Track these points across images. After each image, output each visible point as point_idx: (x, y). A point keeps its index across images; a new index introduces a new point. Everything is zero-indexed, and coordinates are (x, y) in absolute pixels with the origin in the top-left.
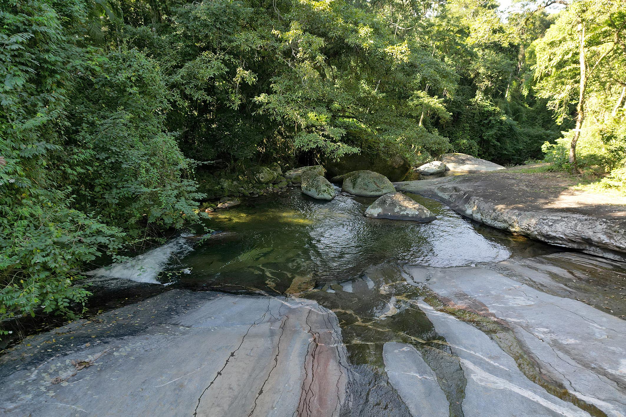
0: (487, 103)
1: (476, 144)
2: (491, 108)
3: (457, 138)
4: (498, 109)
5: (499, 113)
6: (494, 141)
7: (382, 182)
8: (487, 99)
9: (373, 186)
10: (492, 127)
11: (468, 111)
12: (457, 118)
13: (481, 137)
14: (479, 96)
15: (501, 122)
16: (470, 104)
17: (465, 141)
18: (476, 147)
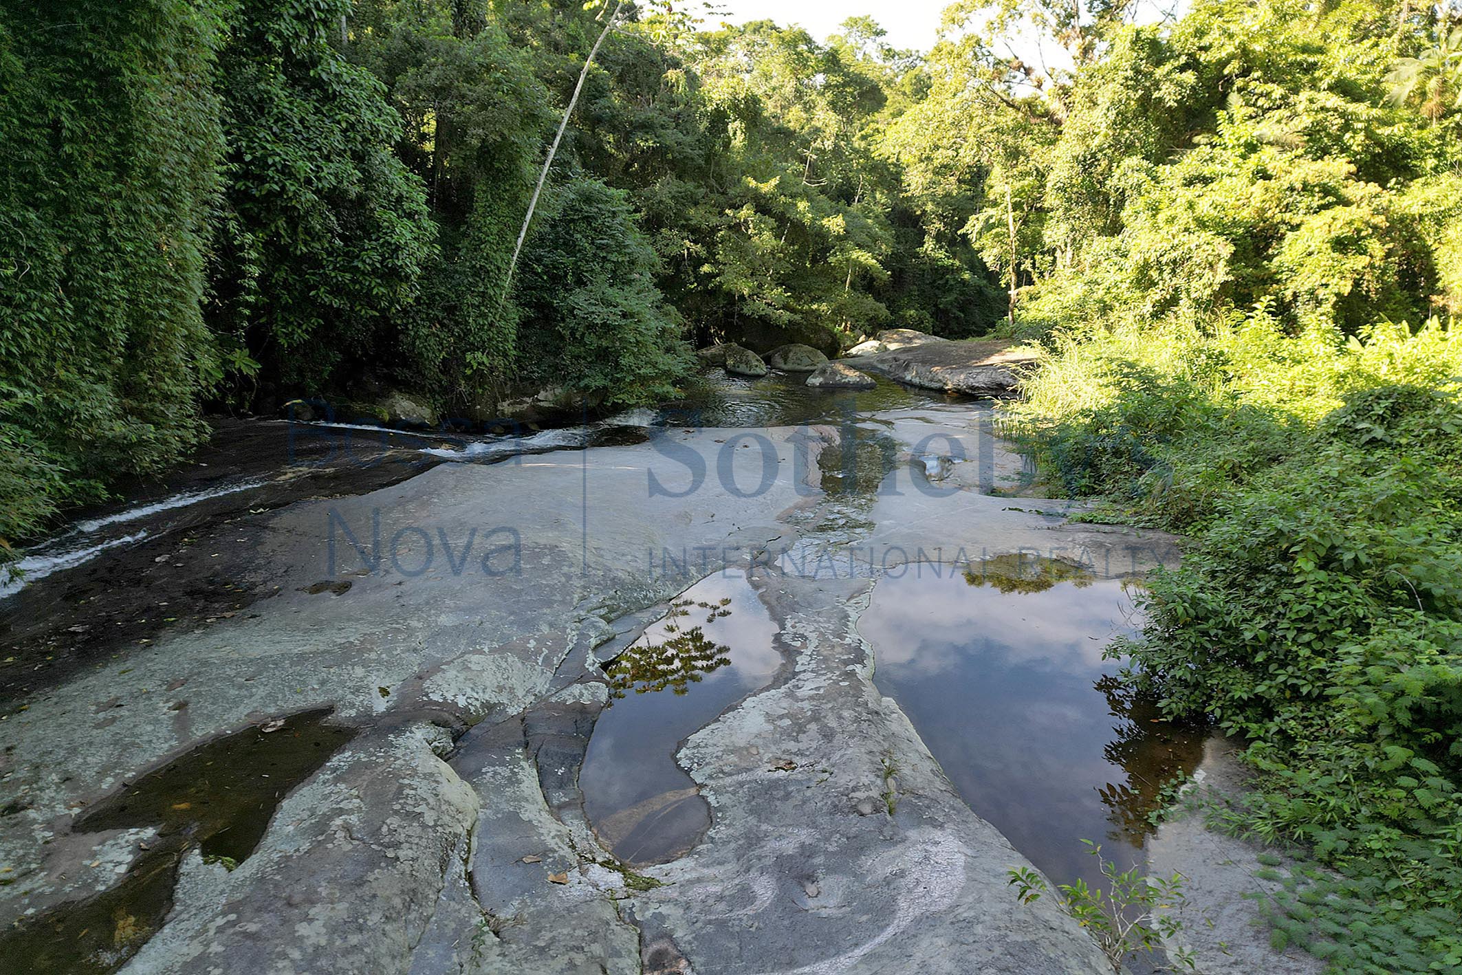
0: (941, 254)
1: (928, 316)
2: (948, 262)
3: (901, 308)
4: (957, 263)
5: (960, 269)
6: (954, 310)
7: (816, 356)
8: (941, 248)
9: (806, 361)
10: (950, 290)
11: (915, 266)
12: (899, 277)
13: (936, 305)
14: (929, 245)
15: (963, 282)
16: (917, 256)
17: (912, 312)
18: (929, 321)
